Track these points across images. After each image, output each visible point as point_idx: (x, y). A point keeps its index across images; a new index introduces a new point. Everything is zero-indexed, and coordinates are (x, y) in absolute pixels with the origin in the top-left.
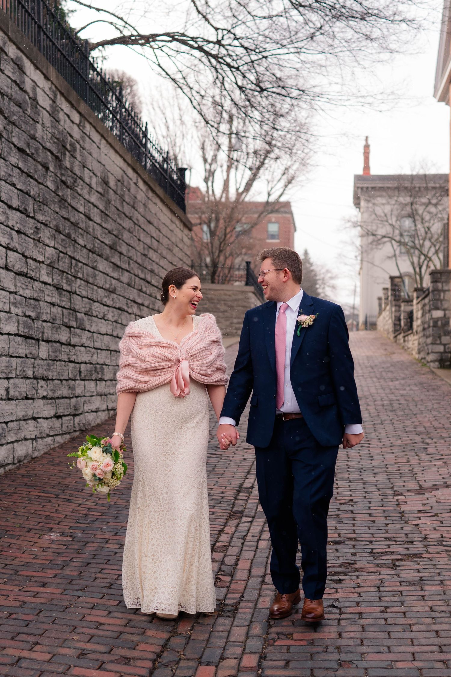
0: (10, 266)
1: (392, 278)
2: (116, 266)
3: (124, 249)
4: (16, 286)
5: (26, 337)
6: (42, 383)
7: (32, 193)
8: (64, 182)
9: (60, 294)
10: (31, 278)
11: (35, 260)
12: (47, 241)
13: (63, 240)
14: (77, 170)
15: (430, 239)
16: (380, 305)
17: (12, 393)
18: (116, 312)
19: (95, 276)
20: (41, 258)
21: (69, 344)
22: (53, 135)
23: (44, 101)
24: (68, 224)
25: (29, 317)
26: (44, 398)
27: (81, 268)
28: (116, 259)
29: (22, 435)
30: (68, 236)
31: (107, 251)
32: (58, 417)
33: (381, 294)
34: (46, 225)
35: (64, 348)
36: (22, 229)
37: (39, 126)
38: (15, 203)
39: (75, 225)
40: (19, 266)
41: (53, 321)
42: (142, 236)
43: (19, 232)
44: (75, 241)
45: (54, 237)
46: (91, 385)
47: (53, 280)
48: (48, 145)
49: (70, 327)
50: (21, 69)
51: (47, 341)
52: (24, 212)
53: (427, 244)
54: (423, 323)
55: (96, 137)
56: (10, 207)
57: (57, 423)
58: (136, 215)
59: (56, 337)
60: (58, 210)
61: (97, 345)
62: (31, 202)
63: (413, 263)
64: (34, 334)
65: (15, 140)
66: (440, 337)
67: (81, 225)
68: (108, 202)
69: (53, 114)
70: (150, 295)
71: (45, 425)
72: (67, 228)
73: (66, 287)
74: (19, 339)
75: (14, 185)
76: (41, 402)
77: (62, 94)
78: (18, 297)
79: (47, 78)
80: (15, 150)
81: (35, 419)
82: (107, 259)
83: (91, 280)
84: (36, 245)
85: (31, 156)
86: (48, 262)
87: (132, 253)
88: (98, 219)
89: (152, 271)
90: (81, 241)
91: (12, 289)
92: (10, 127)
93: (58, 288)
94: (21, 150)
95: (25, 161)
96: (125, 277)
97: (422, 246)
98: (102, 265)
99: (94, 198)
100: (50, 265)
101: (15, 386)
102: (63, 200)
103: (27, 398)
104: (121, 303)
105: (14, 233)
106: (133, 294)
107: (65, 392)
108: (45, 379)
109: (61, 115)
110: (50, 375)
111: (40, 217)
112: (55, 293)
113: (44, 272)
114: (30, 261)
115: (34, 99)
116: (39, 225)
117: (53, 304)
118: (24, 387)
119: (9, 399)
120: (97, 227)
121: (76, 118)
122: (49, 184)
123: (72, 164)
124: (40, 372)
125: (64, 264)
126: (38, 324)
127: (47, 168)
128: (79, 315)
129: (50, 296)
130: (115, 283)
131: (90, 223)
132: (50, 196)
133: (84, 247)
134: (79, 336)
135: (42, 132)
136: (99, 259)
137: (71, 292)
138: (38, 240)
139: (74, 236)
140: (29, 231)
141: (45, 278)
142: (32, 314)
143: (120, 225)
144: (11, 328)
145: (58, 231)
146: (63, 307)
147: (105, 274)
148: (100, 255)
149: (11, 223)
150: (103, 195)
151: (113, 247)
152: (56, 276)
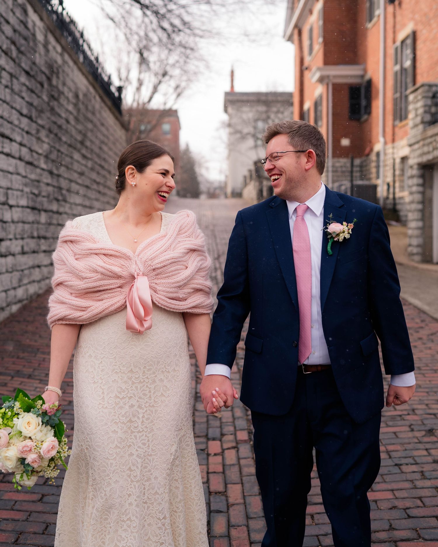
0: (22, 157)
2: (84, 157)
3: (88, 143)
4: (26, 171)
5: (33, 209)
6: (43, 241)
7: (34, 104)
8: (53, 96)
9: (52, 177)
10: (35, 166)
11: (37, 153)
12: (44, 139)
13: (53, 138)
14: (60, 87)
17: (25, 249)
18: (85, 189)
19: (72, 163)
20: (40, 151)
21: (58, 212)
22: (46, 62)
23: (40, 37)
24: (56, 126)
25: (34, 194)
26: (45, 251)
27: (64, 158)
28: (84, 151)
29: (32, 279)
30: (56, 135)
31: (79, 146)
35: (55, 216)
36: (29, 131)
37: (37, 55)
38: (25, 111)
39: (60, 127)
40: (28, 158)
41: (48, 196)
42: (99, 135)
43: (27, 133)
44: (60, 139)
45: (47, 136)
47: (48, 167)
48: (43, 69)
50: (25, 12)
51: (46, 211)
52: (30, 118)
55: (71, 63)
56: (21, 114)
58: (95, 120)
59: (50, 208)
60: (49, 116)
62: (34, 111)
64: (38, 206)
65: (23, 65)
67: (64, 127)
68: (79, 110)
69: (46, 45)
70: (104, 176)
72: (55, 130)
73: (55, 172)
74: (29, 210)
75: (23, 98)
76: (42, 254)
77: (51, 32)
78: (28, 180)
79: (41, 19)
80: (23, 73)
81: (39, 267)
82: (79, 151)
83: (70, 166)
84: (37, 143)
85: (33, 77)
86: (44, 154)
87: (93, 147)
88: (72, 122)
89: (104, 160)
90: (64, 139)
91: (24, 174)
92: (20, 55)
93: (51, 173)
94: (27, 73)
95: (30, 81)
96: (90, 164)
98: (77, 156)
99: (70, 108)
100: (46, 157)
101: (27, 244)
102: (52, 109)
103: (34, 252)
104: (88, 182)
105: (25, 134)
106: (94, 176)
108: (45, 238)
109: (50, 47)
110: (47, 235)
111: (40, 122)
112: (49, 176)
113: (42, 161)
114: (34, 154)
115: (34, 35)
116: (39, 127)
117: (48, 184)
118: (31, 244)
119: (24, 253)
121: (59, 49)
123: (57, 82)
124: (42, 233)
125: (53, 156)
126: (40, 199)
127: (42, 85)
128: (64, 192)
129: (46, 178)
130: (83, 168)
131: (69, 126)
132: (45, 106)
133: (65, 143)
134: (64, 207)
135: (39, 60)
136: (74, 151)
137: (59, 176)
138: (38, 139)
139: (60, 135)
140: (34, 132)
141: (43, 166)
142: (36, 192)
143: (85, 127)
144: (23, 202)
145: (50, 131)
146: (54, 186)
147: (78, 162)
148: (75, 148)
149: (22, 126)
150: (75, 105)
151: (82, 143)
152: (50, 164)
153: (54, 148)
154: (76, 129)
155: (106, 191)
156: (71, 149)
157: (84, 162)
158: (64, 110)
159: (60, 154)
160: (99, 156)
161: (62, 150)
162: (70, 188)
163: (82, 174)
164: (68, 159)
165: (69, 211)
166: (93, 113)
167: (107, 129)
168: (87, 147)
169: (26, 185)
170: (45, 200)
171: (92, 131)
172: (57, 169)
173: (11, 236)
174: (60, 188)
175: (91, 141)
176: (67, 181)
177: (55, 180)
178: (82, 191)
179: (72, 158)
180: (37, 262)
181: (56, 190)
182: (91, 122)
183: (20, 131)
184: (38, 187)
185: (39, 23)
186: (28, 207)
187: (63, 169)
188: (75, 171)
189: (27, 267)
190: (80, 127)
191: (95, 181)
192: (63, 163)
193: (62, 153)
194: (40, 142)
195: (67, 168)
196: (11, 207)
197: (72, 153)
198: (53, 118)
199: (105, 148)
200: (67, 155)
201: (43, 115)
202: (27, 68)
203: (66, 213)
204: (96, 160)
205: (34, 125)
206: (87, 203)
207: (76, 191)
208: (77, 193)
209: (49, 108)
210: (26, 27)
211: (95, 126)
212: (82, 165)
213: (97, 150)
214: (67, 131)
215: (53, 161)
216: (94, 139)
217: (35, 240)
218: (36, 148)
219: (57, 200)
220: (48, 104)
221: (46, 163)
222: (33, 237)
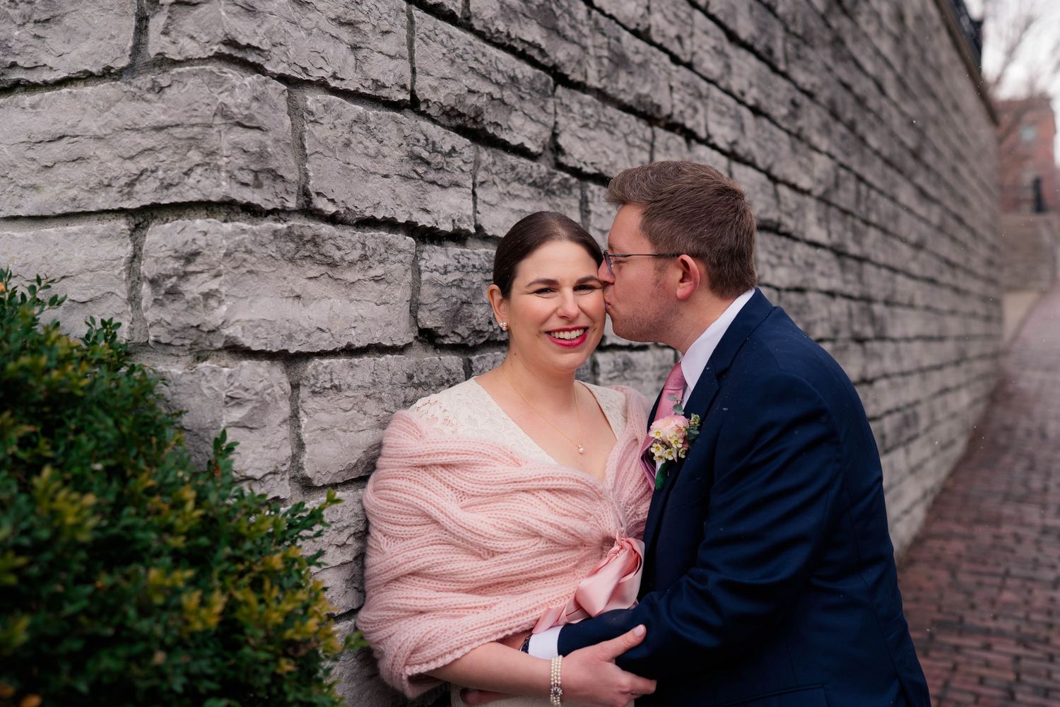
2: (922, 194)
3: (929, 157)
7: (780, 9)
9: (843, 267)
10: (788, 235)
11: (793, 187)
12: (816, 139)
13: (843, 137)
18: (927, 287)
19: (895, 217)
20: (805, 183)
24: (850, 100)
27: (875, 202)
28: (920, 180)
30: (851, 126)
31: (910, 163)
34: (810, 95)
36: (765, 105)
38: (745, 28)
39: (860, 101)
42: (950, 134)
43: (756, 111)
44: (862, 140)
45: (826, 130)
47: (829, 234)
52: (765, 57)
56: (732, 37)
60: (830, 62)
62: (779, 32)
67: (872, 103)
68: (905, 59)
70: (964, 246)
72: (850, 111)
73: (853, 249)
82: (909, 178)
83: (891, 227)
84: (794, 150)
86: (819, 191)
87: (941, 167)
88: (892, 90)
89: (964, 201)
90: (873, 141)
93: (839, 253)
96: (935, 215)
98: (906, 194)
99: (886, 47)
100: (824, 200)
102: (838, 41)
104: (932, 268)
105: (746, 113)
106: (945, 247)
111: (801, 77)
112: (835, 265)
113: (811, 216)
114: (784, 191)
116: (799, 97)
117: (831, 294)
120: (894, 112)
125: (844, 198)
128: (878, 309)
130: (923, 227)
131: (884, 101)
132: (815, 24)
133: (877, 153)
134: (880, 357)
136: (899, 178)
137: (861, 260)
138: (797, 136)
139: (861, 128)
140: (781, 111)
141: (817, 232)
143: (922, 109)
145: (835, 115)
146: (849, 297)
147: (910, 211)
148: (900, 171)
149: (736, 84)
150: (898, 40)
151: (916, 155)
152: (836, 226)
153: (848, 169)
154: (903, 114)
155: (969, 283)
156: (890, 172)
157: (921, 210)
158: (870, 51)
159: (863, 188)
160: (953, 193)
161: (869, 177)
162: (894, 292)
163: (919, 246)
164: (884, 204)
166: (938, 74)
167: (966, 121)
168: (927, 168)
171: (936, 122)
172: (858, 237)
174: (868, 300)
175: (938, 153)
176: (885, 272)
177: (851, 277)
178: (921, 295)
179: (893, 199)
181: (855, 306)
182: (934, 96)
183: (729, 101)
187: (873, 234)
188: (904, 240)
190: (909, 108)
191: (948, 262)
192: (873, 218)
193: (870, 186)
194: (802, 147)
195: (885, 231)
197: (894, 185)
198: (842, 71)
199: (963, 170)
200: (881, 193)
203: (886, 376)
204: (949, 202)
205: (781, 83)
207: (906, 302)
208: (911, 306)
209: (828, 36)
211: (943, 109)
212: (921, 219)
213: (947, 176)
214: (878, 117)
215: (845, 212)
216: (939, 143)
219: (860, 340)
220: (824, 18)
221: (823, 221)
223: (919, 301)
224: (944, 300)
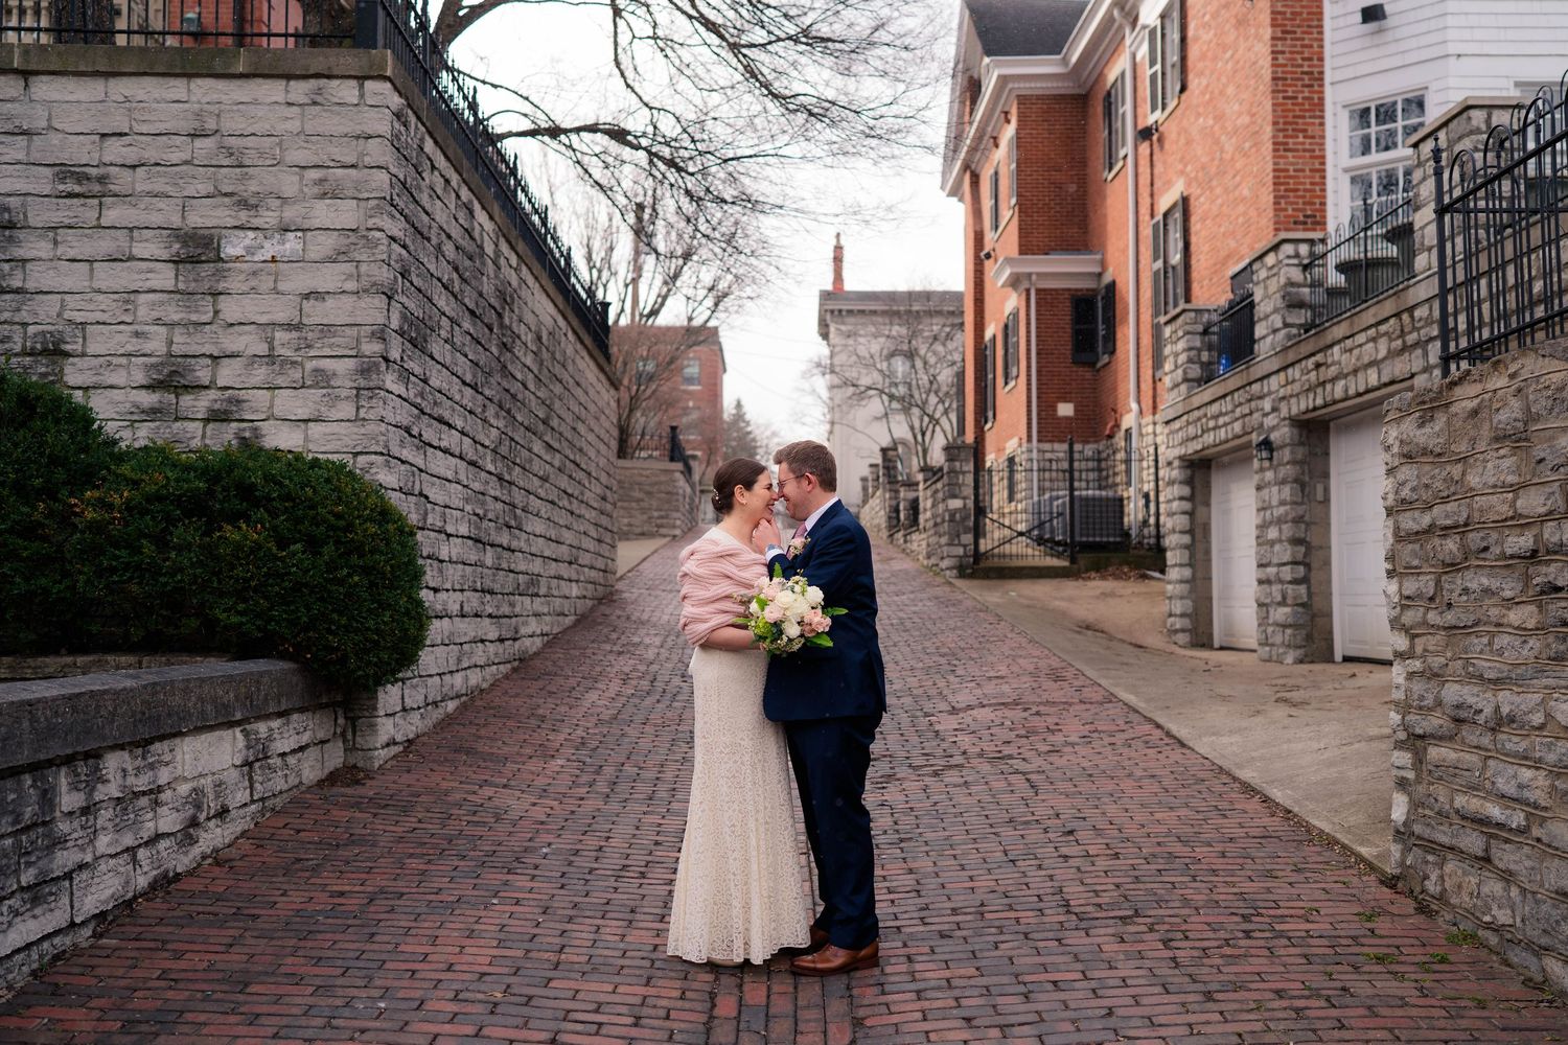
0: (463, 454)
1: (884, 451)
4: (468, 478)
5: (477, 541)
7: (480, 364)
8: (505, 345)
9: (502, 487)
10: (479, 467)
11: (482, 445)
12: (493, 421)
13: (505, 419)
15: (936, 393)
16: (865, 489)
17: (466, 609)
18: (549, 506)
20: (486, 442)
21: (509, 549)
23: (489, 249)
24: (508, 397)
25: (478, 515)
26: (490, 616)
27: (519, 452)
28: (548, 437)
29: (473, 661)
30: (508, 412)
31: (541, 428)
32: (501, 640)
33: (866, 472)
34: (491, 401)
35: (506, 554)
36: (474, 409)
37: (485, 280)
38: (468, 378)
40: (470, 454)
41: (496, 521)
43: (470, 412)
45: (497, 416)
46: (527, 600)
47: (496, 469)
48: (492, 301)
49: (510, 527)
50: (471, 212)
51: (492, 545)
52: (474, 387)
53: (933, 399)
54: (934, 516)
56: (464, 383)
57: (500, 647)
59: (498, 540)
60: (501, 380)
61: (534, 550)
62: (480, 374)
63: (912, 428)
64: (483, 536)
65: (467, 301)
66: (958, 536)
67: (520, 396)
71: (491, 648)
72: (508, 402)
73: (507, 477)
74: (470, 542)
75: (466, 356)
76: (488, 620)
77: (503, 235)
78: (469, 492)
79: (491, 218)
81: (482, 641)
83: (527, 466)
84: (483, 428)
85: (479, 317)
86: (492, 446)
88: (532, 385)
90: (519, 418)
91: (466, 483)
92: (463, 286)
93: (500, 479)
94: (472, 313)
95: (474, 325)
97: (925, 402)
100: (494, 451)
101: (468, 600)
102: (504, 368)
103: (477, 615)
104: (553, 494)
107: (506, 610)
108: (491, 592)
109: (502, 260)
110: (497, 587)
111: (487, 392)
112: (498, 484)
113: (489, 459)
114: (478, 447)
115: (481, 247)
116: (486, 403)
117: (496, 498)
118: (473, 601)
119: (463, 616)
122: (494, 350)
123: (511, 320)
124: (488, 584)
125: (504, 450)
126: (485, 523)
127: (491, 330)
128: (518, 512)
129: (494, 489)
130: (548, 468)
131: (527, 394)
132: (494, 364)
133: (522, 424)
135: (487, 288)
136: (534, 439)
137: (510, 483)
138: (485, 421)
139: (514, 411)
140: (479, 410)
141: (490, 467)
142: (480, 512)
143: (552, 392)
144: (464, 530)
145: (501, 407)
146: (504, 502)
147: (540, 457)
148: (535, 434)
149: (465, 402)
150: (536, 356)
151: (546, 422)
152: (499, 464)
153: (506, 434)
154: (538, 398)
155: (583, 511)
156: (529, 435)
157: (548, 457)
158: (520, 366)
159: (513, 445)
160: (571, 446)
161: (517, 437)
162: (527, 504)
163: (545, 480)
164: (525, 454)
165: (525, 548)
167: (586, 392)
168: (553, 431)
169: (467, 500)
170: (492, 524)
171: (561, 399)
172: (510, 471)
173: (448, 586)
174: (513, 506)
175: (560, 419)
176: (523, 494)
177: (506, 492)
178: (545, 509)
179: (531, 450)
180: (480, 634)
181: (507, 509)
182: (561, 381)
183: (462, 411)
184: (483, 503)
185: (489, 226)
186: (469, 538)
187: (517, 472)
188: (536, 475)
189: (467, 639)
190: (543, 393)
191: (565, 493)
192: (519, 461)
193: (517, 443)
194: (487, 426)
195: (524, 469)
196: (449, 536)
197: (530, 441)
198: (505, 384)
199: (582, 429)
200: (523, 447)
201: (492, 380)
202: (472, 306)
203: (521, 551)
204: (568, 453)
205: (480, 397)
206: (552, 534)
207: (535, 511)
208: (538, 514)
209: (499, 367)
210: (472, 238)
211: (567, 388)
214: (523, 404)
215: (504, 459)
216: (564, 414)
217: (478, 595)
218: (481, 437)
220: (498, 359)
221: (494, 461)
222: (476, 590)
223: (542, 513)
224: (563, 518)
